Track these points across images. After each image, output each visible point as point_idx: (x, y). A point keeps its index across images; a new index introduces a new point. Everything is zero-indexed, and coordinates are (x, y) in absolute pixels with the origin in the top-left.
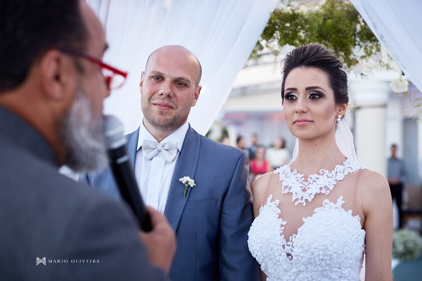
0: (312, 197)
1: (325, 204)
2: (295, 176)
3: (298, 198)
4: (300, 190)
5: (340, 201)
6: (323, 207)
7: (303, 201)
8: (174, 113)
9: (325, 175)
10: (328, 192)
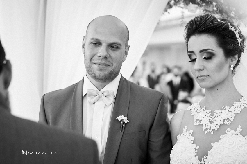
0: (218, 127)
1: (228, 132)
2: (204, 112)
3: (207, 128)
4: (208, 122)
5: (239, 129)
6: (226, 134)
7: (211, 130)
8: (110, 69)
9: (227, 110)
10: (230, 122)
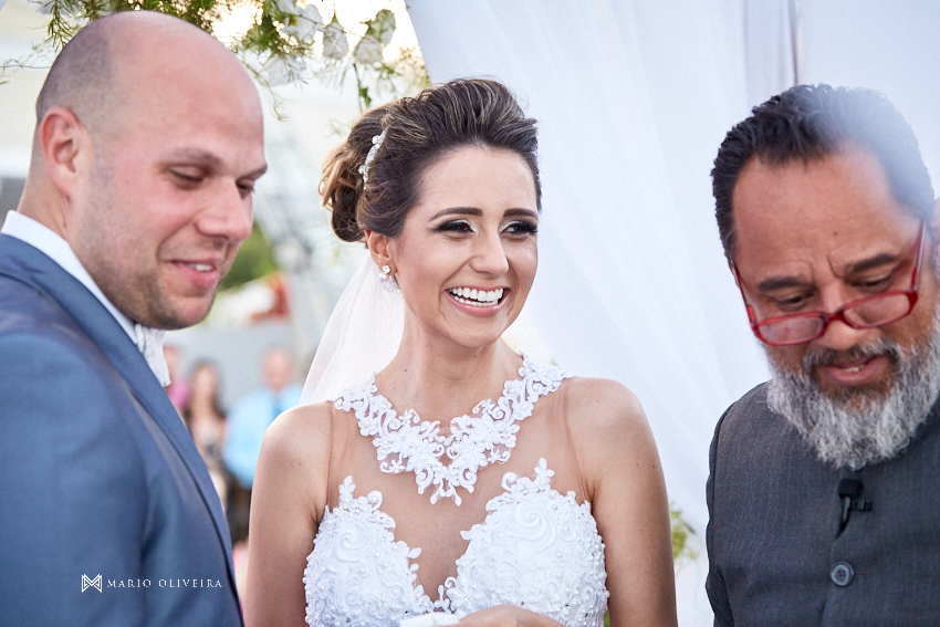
1: (509, 484)
2: (417, 428)
3: (435, 482)
5: (543, 472)
6: (505, 494)
7: (452, 492)
9: (485, 416)
10: (507, 454)
